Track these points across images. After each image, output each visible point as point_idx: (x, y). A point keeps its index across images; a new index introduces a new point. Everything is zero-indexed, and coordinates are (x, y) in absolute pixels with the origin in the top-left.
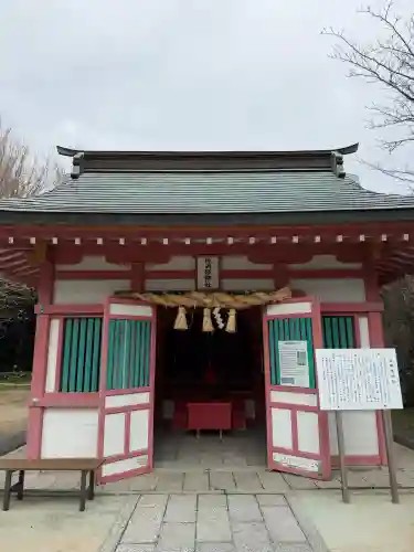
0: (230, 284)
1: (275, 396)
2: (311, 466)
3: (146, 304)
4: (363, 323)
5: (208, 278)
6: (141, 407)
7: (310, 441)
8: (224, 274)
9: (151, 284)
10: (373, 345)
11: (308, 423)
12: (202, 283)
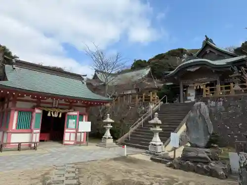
0: (60, 107)
1: (66, 130)
2: (73, 143)
3: (41, 110)
4: (84, 117)
5: (55, 105)
6: (38, 133)
7: (73, 138)
8: (59, 104)
9: (42, 105)
10: (85, 121)
11: (73, 136)
12: (54, 106)
